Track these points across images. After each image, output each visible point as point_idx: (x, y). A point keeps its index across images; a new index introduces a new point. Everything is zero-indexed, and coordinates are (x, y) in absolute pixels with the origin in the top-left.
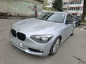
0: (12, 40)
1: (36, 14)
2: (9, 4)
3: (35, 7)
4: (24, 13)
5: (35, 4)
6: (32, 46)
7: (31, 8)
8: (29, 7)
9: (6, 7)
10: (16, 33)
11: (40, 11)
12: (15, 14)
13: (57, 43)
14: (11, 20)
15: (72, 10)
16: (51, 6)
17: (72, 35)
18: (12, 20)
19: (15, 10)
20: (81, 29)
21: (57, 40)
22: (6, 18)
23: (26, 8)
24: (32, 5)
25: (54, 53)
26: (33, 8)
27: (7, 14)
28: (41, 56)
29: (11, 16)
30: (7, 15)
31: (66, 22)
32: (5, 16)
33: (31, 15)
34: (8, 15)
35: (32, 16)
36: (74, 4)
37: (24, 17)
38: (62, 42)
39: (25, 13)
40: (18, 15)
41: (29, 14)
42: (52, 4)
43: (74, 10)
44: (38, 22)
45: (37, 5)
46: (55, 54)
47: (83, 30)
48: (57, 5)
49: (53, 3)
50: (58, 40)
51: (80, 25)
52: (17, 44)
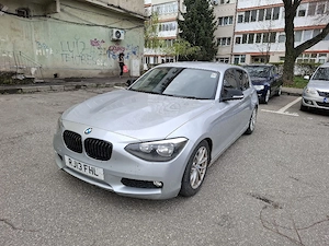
0: (68, 164)
1: (122, 65)
2: (17, 38)
3: (117, 41)
4: (75, 66)
5: (115, 31)
6: (133, 173)
7: (103, 46)
8: (94, 43)
9: (9, 48)
10: (83, 140)
11: (134, 53)
12: (44, 73)
13: (201, 159)
14: (33, 95)
15: (251, 41)
16: (173, 34)
17: (248, 132)
18: (38, 95)
19: (42, 58)
20: (281, 111)
21: (200, 150)
22: (14, 92)
23: (81, 46)
24: (102, 33)
25: (195, 187)
26: (109, 44)
27: (16, 73)
28: (158, 198)
29: (29, 81)
30: (14, 77)
31: (222, 96)
32: (8, 84)
33: (101, 73)
34: (19, 77)
35: (108, 73)
36: (253, 20)
37: (77, 79)
38: (214, 155)
39: (81, 66)
40: (56, 75)
41: (95, 67)
42: (175, 24)
43: (258, 41)
44: (134, 100)
45: (122, 35)
46: (196, 191)
47: (287, 113)
48: (194, 27)
49: (179, 21)
50: (202, 151)
51: (277, 95)
52: (87, 172)
